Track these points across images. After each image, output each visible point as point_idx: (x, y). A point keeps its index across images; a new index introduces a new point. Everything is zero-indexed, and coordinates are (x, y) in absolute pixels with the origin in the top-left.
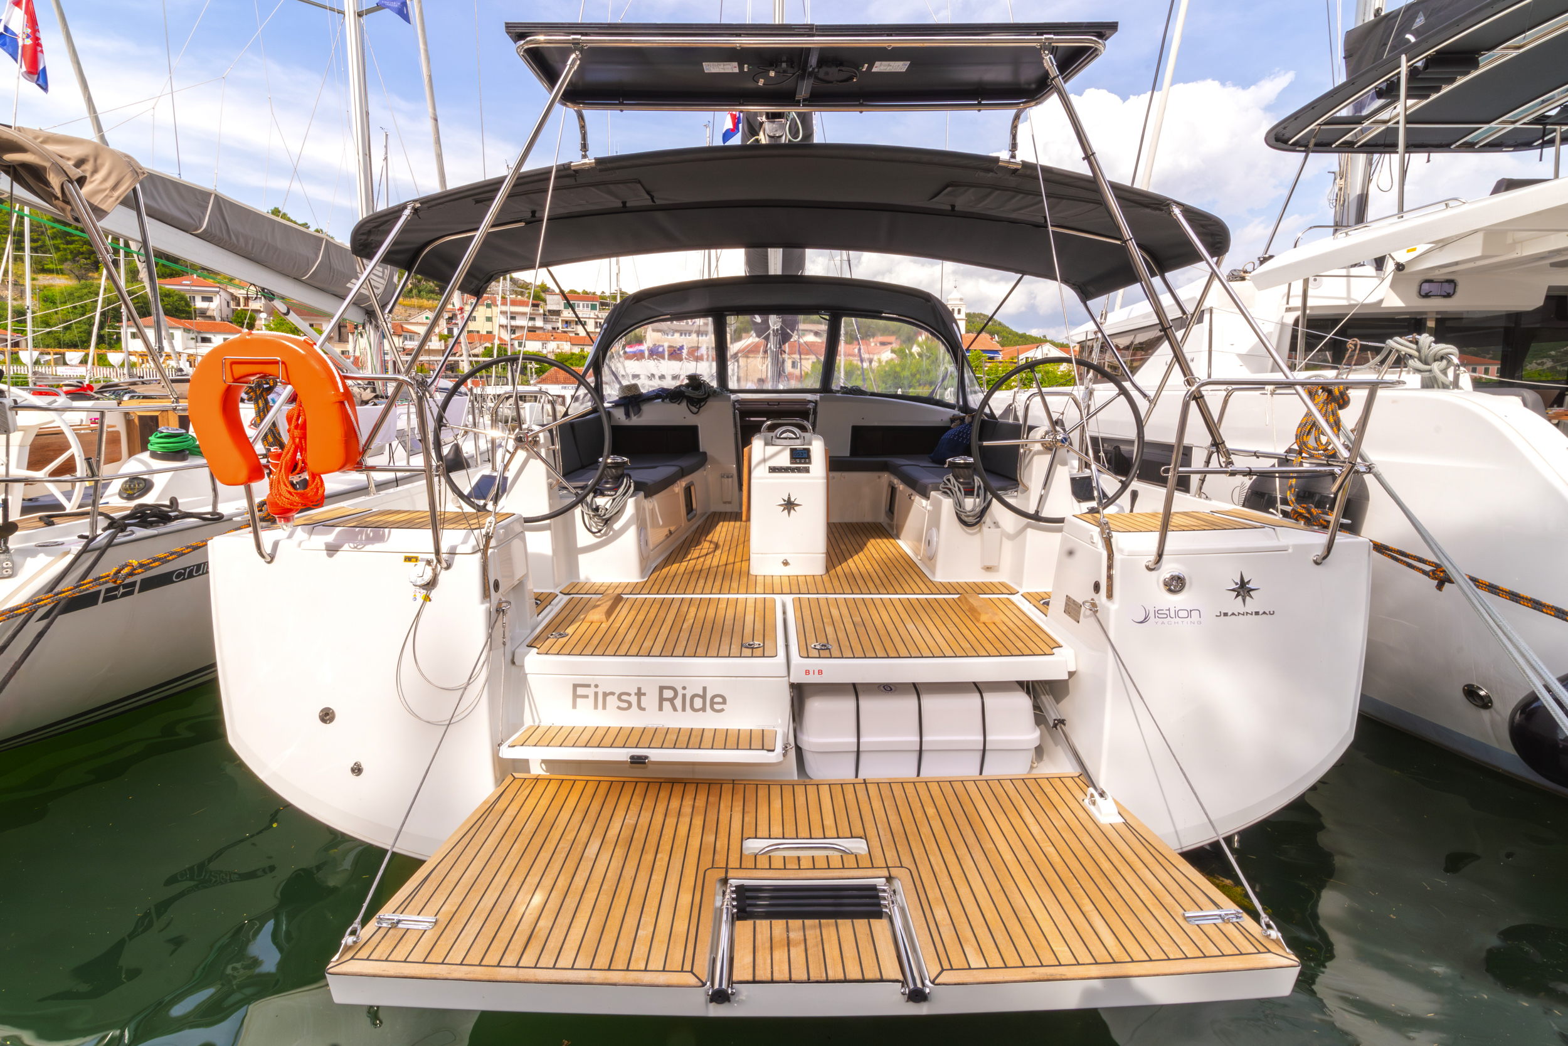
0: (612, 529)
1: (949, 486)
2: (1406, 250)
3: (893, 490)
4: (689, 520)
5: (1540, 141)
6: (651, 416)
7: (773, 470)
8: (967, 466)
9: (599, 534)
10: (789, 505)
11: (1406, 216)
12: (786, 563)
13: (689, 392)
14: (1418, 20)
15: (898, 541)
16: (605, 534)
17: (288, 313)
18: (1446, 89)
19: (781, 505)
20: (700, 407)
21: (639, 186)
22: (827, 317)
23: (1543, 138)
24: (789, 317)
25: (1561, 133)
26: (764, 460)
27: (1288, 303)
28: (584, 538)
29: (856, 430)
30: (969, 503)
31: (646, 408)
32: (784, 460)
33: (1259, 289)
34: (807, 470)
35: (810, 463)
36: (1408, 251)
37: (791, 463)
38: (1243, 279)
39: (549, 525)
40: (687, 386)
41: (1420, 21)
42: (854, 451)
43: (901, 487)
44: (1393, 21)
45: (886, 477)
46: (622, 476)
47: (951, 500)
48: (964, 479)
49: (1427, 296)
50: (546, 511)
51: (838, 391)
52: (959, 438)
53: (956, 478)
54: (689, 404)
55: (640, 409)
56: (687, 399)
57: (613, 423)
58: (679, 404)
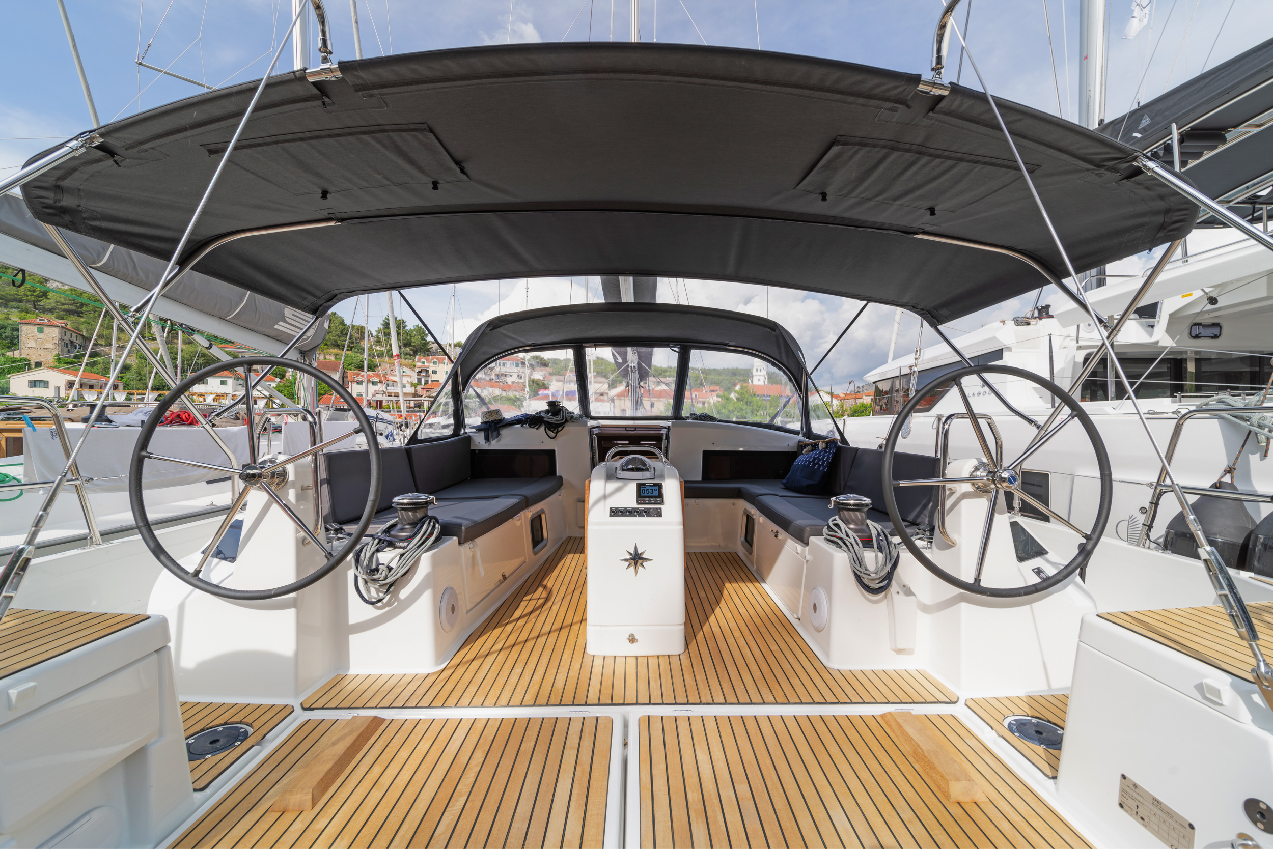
0: (397, 599)
1: (840, 534)
2: (1181, 296)
3: (750, 521)
4: (535, 554)
5: (1250, 217)
6: (507, 441)
7: (615, 512)
8: (858, 507)
9: (380, 604)
10: (636, 559)
11: (1190, 260)
12: (632, 639)
13: (549, 418)
14: (1143, 121)
15: (763, 585)
16: (389, 604)
17: (211, 346)
18: (1207, 155)
19: (626, 560)
20: (558, 432)
21: (431, 136)
22: (677, 350)
23: (1252, 214)
24: (644, 350)
25: (1267, 210)
26: (605, 497)
27: (1078, 342)
28: (358, 611)
29: (707, 455)
30: (872, 559)
31: (504, 432)
32: (628, 496)
33: (1064, 327)
34: (659, 514)
35: (662, 503)
36: (1183, 296)
37: (638, 503)
38: (1028, 324)
39: (295, 599)
40: (547, 412)
41: (1146, 121)
42: (706, 476)
43: (760, 519)
44: (1120, 125)
45: (743, 505)
46: (421, 521)
47: (845, 555)
48: (856, 524)
49: (1197, 337)
50: (290, 578)
51: (688, 418)
52: (815, 464)
53: (847, 522)
54: (547, 429)
55: (499, 434)
56: (545, 425)
57: (472, 448)
58: (537, 429)
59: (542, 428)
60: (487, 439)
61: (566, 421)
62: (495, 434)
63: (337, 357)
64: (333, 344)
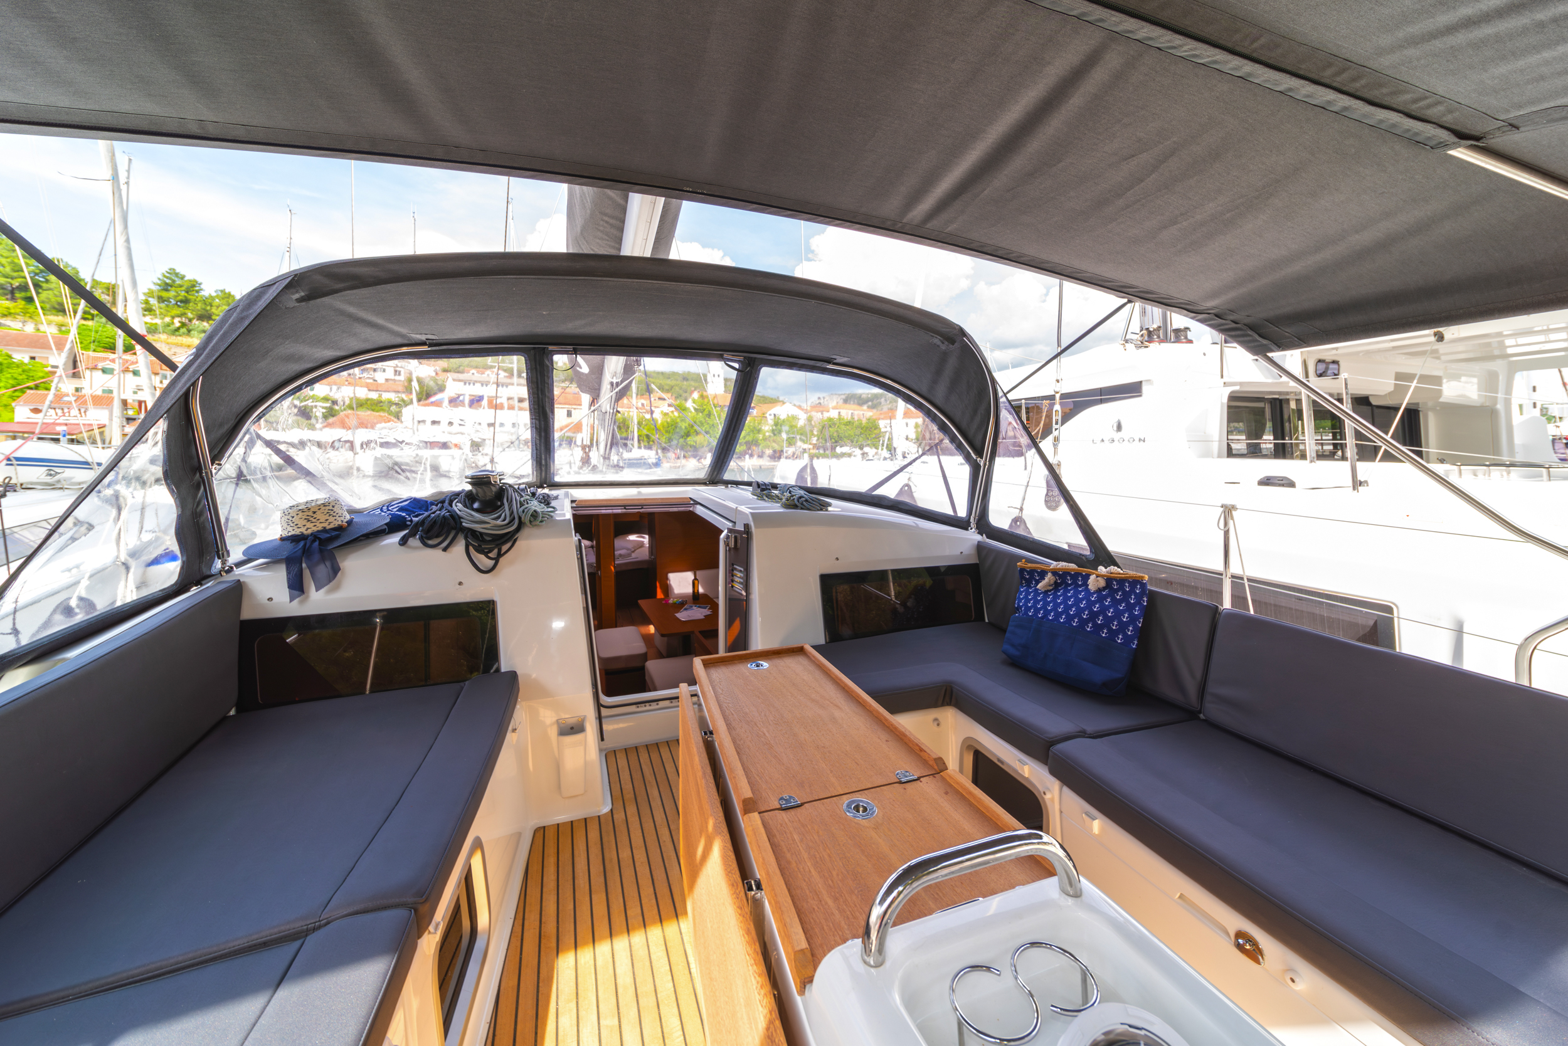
13: (473, 516)
20: (500, 555)
31: (352, 563)
40: (466, 497)
49: (1321, 376)
54: (471, 548)
55: (336, 570)
56: (466, 538)
57: (247, 614)
58: (445, 550)
59: (459, 548)
60: (297, 586)
61: (521, 525)
62: (323, 570)
63: (63, 329)
64: (54, 308)
